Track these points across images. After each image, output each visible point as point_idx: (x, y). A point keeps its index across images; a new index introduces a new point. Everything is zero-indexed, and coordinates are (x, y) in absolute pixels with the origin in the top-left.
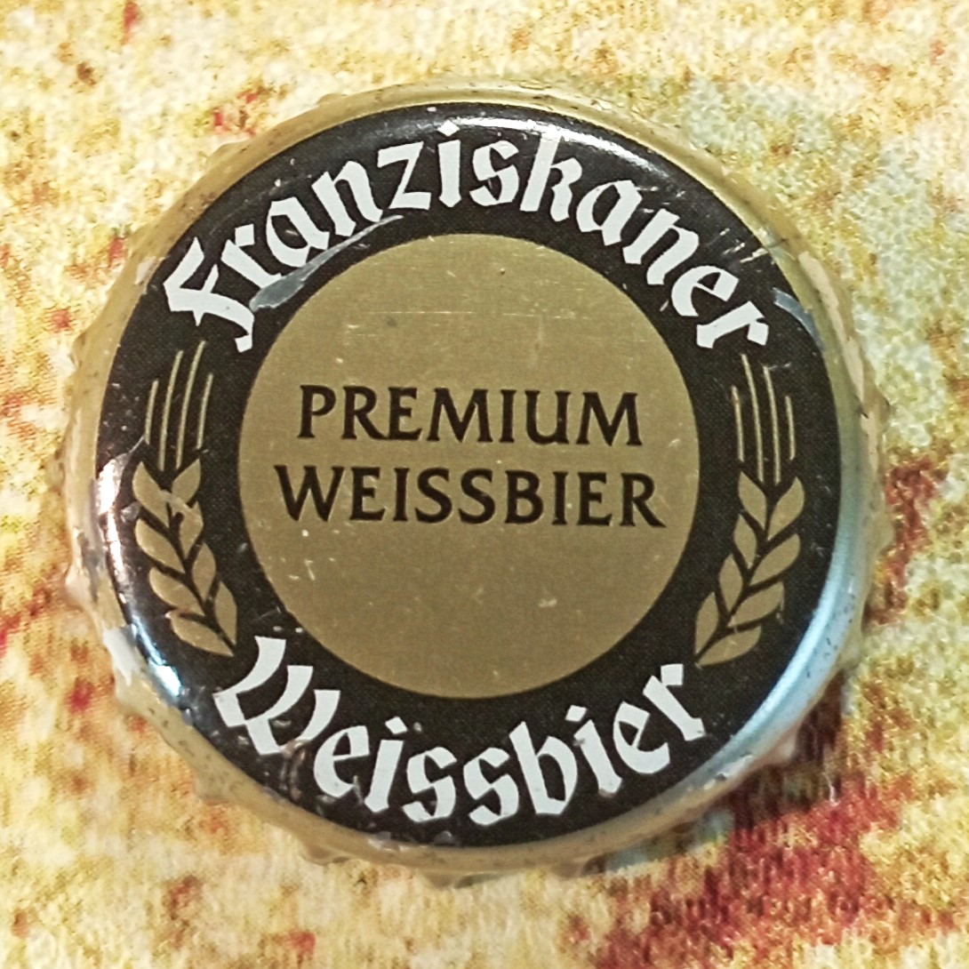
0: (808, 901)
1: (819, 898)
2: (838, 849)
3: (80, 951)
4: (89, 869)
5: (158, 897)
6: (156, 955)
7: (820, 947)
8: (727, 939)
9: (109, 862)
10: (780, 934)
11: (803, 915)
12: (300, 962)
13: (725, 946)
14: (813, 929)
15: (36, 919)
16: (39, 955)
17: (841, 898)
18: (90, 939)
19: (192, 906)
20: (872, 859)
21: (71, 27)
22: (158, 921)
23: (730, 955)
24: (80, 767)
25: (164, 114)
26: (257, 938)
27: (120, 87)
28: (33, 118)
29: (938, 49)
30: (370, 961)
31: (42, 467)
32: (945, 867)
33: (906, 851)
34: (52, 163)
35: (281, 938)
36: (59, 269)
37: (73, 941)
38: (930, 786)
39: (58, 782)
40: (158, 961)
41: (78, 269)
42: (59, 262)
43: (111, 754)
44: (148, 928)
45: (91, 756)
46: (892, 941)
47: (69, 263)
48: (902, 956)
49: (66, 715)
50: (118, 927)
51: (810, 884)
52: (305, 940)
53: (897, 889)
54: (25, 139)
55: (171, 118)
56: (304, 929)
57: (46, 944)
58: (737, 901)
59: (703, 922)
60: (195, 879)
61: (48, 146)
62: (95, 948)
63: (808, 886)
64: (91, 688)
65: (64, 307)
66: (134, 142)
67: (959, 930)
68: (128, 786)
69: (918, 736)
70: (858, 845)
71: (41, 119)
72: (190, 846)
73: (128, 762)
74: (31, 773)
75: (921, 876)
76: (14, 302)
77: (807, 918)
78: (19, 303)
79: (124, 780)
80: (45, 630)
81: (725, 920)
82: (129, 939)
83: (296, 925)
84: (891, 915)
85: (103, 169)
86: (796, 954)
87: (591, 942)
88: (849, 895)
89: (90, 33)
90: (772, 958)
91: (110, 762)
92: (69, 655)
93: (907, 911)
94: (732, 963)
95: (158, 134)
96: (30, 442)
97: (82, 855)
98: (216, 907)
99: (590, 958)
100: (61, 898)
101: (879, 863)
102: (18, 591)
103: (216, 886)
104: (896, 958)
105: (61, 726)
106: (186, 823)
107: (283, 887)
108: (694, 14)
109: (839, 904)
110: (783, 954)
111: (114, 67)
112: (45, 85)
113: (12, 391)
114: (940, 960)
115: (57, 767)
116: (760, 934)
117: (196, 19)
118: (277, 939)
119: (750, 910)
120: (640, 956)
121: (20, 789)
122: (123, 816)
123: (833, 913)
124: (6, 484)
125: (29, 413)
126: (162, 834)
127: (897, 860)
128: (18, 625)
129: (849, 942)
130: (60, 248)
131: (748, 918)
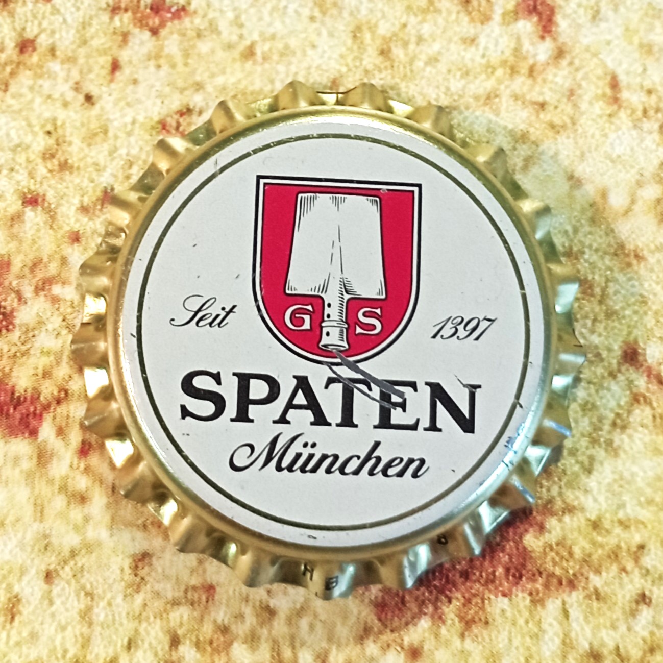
0: (494, 572)
1: (500, 571)
2: (512, 543)
3: (82, 594)
4: (89, 547)
5: (127, 563)
6: (125, 596)
7: (500, 598)
8: (448, 593)
9: (99, 544)
10: (478, 590)
11: (491, 580)
12: (207, 602)
13: (447, 596)
14: (496, 588)
15: (58, 575)
16: (59, 596)
17: (512, 571)
18: (88, 587)
19: (147, 569)
20: (530, 549)
21: (81, 72)
22: (126, 577)
23: (450, 601)
24: (84, 490)
25: (134, 122)
26: (183, 588)
27: (109, 107)
28: (59, 123)
29: (571, 93)
30: (247, 601)
31: (64, 320)
32: (571, 554)
33: (549, 545)
34: (70, 149)
35: (197, 588)
36: (73, 208)
37: (79, 588)
38: (563, 508)
39: (71, 498)
40: (127, 599)
41: (84, 209)
42: (73, 204)
43: (101, 482)
44: (121, 581)
45: (90, 484)
46: (541, 595)
47: (79, 206)
48: (546, 603)
49: (76, 461)
50: (104, 580)
51: (495, 563)
52: (210, 589)
53: (544, 566)
54: (54, 136)
55: (137, 125)
56: (210, 583)
57: (63, 589)
58: (453, 572)
59: (435, 583)
60: (148, 554)
61: (68, 139)
62: (91, 592)
63: (493, 564)
64: (90, 445)
65: (76, 230)
66: (116, 137)
67: (578, 590)
68: (111, 501)
69: (556, 479)
70: (522, 541)
71: (63, 124)
72: (146, 535)
73: (111, 487)
74: (56, 493)
75: (557, 559)
76: (48, 227)
77: (493, 581)
78: (51, 227)
79: (109, 498)
80: (65, 413)
81: (447, 581)
82: (110, 586)
83: (205, 581)
84: (540, 580)
85: (99, 153)
86: (486, 602)
87: (372, 593)
88: (517, 570)
89: (92, 76)
90: (473, 603)
91: (101, 487)
92: (78, 426)
93: (549, 578)
94: (451, 606)
95: (129, 134)
96: (57, 306)
97: (84, 539)
98: (160, 570)
99: (371, 601)
100: (72, 563)
101: (533, 551)
102: (50, 390)
103: (160, 558)
104: (543, 606)
105: (73, 466)
106: (143, 522)
107: (198, 559)
108: (434, 71)
109: (511, 574)
110: (479, 601)
111: (105, 96)
112: (66, 104)
113: (47, 276)
114: (567, 606)
115: (70, 489)
116: (467, 590)
117: (152, 69)
118: (194, 588)
119: (461, 577)
120: (399, 601)
121: (49, 502)
122: (107, 518)
123: (508, 579)
124: (44, 329)
125: (57, 290)
126: (130, 528)
127: (544, 550)
128: (50, 409)
129: (517, 596)
130: (74, 197)
131: (459, 580)
